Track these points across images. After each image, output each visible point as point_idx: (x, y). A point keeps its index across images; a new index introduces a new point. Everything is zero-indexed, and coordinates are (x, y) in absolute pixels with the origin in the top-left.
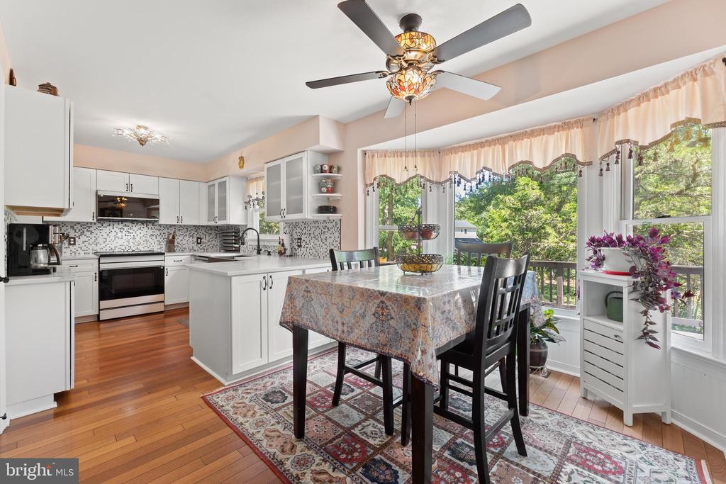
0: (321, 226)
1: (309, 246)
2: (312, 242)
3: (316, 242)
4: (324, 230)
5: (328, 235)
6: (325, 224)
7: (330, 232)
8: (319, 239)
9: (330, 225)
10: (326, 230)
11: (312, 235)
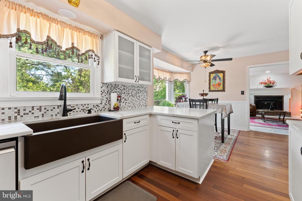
0: (136, 89)
1: (128, 101)
2: (130, 99)
3: (133, 98)
4: (138, 92)
5: (140, 94)
6: (138, 88)
7: (142, 93)
8: (135, 97)
9: (142, 89)
10: (140, 92)
11: (131, 95)
